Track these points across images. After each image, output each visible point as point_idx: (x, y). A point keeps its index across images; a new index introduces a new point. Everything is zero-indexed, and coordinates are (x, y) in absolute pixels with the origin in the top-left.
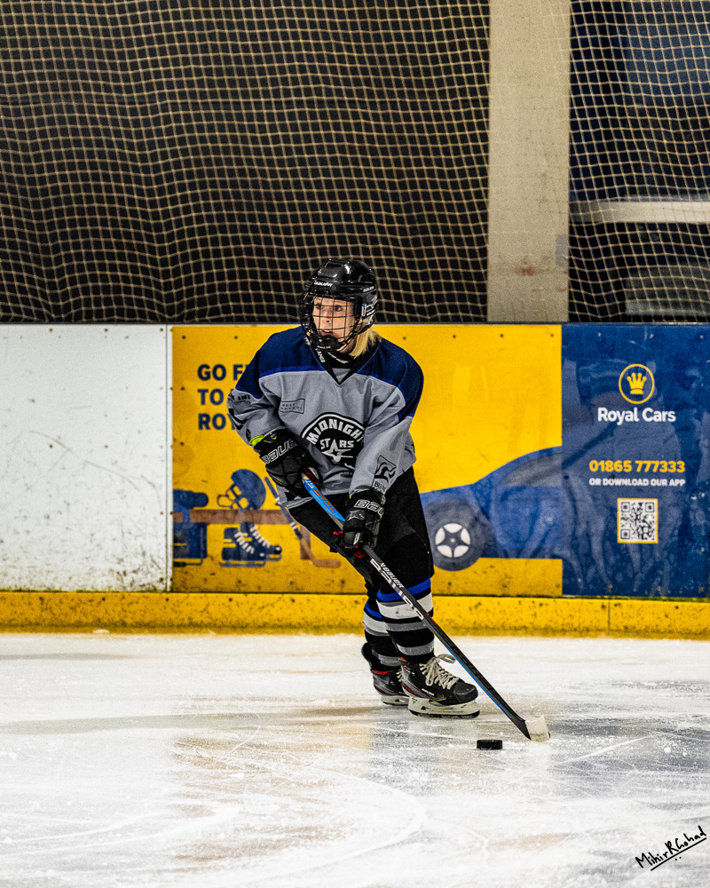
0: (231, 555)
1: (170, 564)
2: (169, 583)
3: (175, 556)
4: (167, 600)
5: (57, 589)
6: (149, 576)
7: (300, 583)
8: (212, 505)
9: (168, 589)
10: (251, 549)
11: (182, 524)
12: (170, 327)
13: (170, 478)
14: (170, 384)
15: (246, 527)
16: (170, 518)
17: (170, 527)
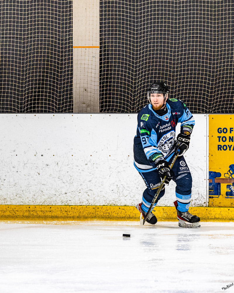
0: (229, 194)
1: (208, 197)
2: (207, 204)
3: (209, 195)
4: (207, 210)
5: (169, 205)
6: (200, 201)
8: (222, 177)
9: (207, 206)
11: (212, 183)
12: (208, 115)
13: (208, 167)
14: (208, 135)
16: (208, 181)
17: (208, 184)
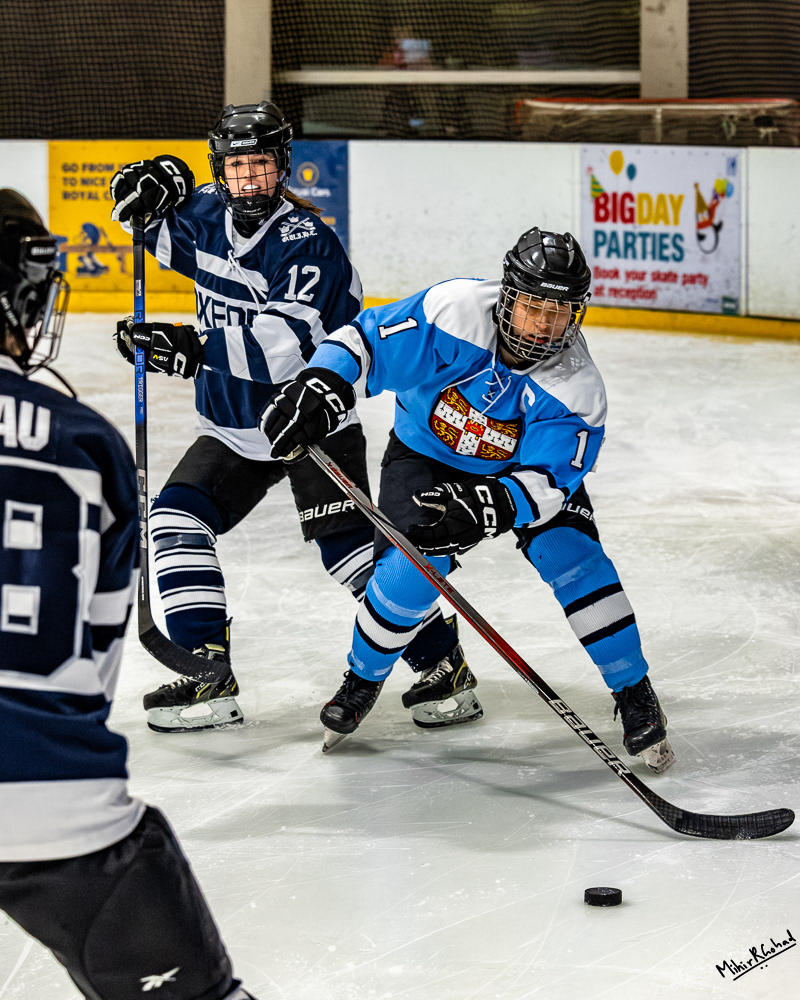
0: (82, 270)
7: (121, 286)
8: (70, 243)
10: (91, 267)
12: (47, 142)
14: (47, 175)
15: (90, 255)
